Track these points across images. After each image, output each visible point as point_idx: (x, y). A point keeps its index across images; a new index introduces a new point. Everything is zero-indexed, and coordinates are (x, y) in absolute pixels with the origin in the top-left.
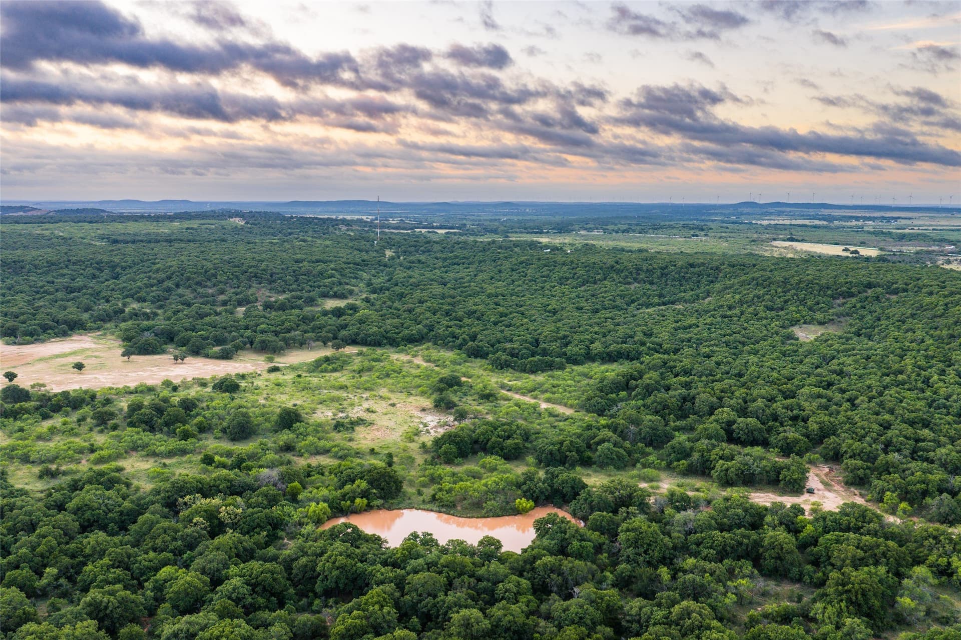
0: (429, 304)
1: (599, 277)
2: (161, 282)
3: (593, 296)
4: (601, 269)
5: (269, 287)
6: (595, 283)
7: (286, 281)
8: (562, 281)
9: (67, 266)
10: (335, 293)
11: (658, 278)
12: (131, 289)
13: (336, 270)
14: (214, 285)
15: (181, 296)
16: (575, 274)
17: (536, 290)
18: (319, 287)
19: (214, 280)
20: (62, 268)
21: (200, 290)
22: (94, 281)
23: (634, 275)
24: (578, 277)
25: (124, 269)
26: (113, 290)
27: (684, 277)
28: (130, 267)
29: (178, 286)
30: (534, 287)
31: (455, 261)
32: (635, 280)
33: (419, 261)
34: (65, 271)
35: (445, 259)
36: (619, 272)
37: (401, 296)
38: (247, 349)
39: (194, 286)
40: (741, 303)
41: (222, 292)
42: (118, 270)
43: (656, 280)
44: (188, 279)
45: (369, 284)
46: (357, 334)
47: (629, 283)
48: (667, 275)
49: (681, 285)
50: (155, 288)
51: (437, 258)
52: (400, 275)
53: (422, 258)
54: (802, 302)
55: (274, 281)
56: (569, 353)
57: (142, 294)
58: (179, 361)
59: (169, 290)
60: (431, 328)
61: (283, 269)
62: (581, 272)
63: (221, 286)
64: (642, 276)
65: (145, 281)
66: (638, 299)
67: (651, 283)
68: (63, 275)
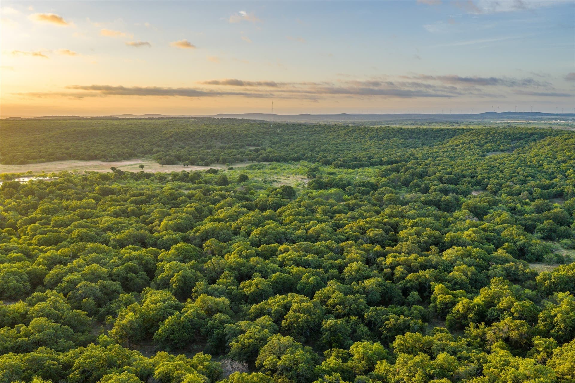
0: (302, 147)
1: (390, 136)
2: (167, 138)
3: (387, 144)
4: (392, 132)
5: (221, 141)
6: (389, 139)
7: (229, 139)
8: (371, 138)
9: (119, 133)
10: (254, 144)
11: (423, 136)
12: (153, 142)
13: (254, 134)
14: (194, 140)
15: (178, 144)
16: (378, 135)
17: (357, 142)
18: (246, 141)
19: (193, 138)
20: (116, 134)
21: (187, 142)
22: (134, 139)
23: (410, 135)
24: (380, 137)
25: (147, 134)
26: (144, 142)
27: (437, 136)
28: (150, 134)
29: (176, 141)
30: (356, 141)
31: (314, 132)
32: (410, 137)
33: (296, 132)
34: (118, 135)
35: (309, 132)
36: (402, 133)
37: (287, 145)
38: (216, 163)
39: (184, 140)
40: (463, 143)
41: (198, 143)
42: (144, 135)
43: (421, 137)
44: (181, 137)
45: (270, 141)
46: (268, 157)
47: (407, 139)
48: (427, 135)
49: (435, 140)
50: (165, 141)
51: (304, 131)
52: (285, 137)
53: (297, 131)
54: (495, 142)
55: (223, 139)
56: (371, 161)
57: (159, 143)
58: (186, 166)
59: (172, 142)
60: (304, 155)
61: (227, 133)
62: (381, 134)
63: (198, 140)
64: (414, 135)
65: (160, 138)
66: (411, 145)
67: (419, 139)
68: (119, 137)
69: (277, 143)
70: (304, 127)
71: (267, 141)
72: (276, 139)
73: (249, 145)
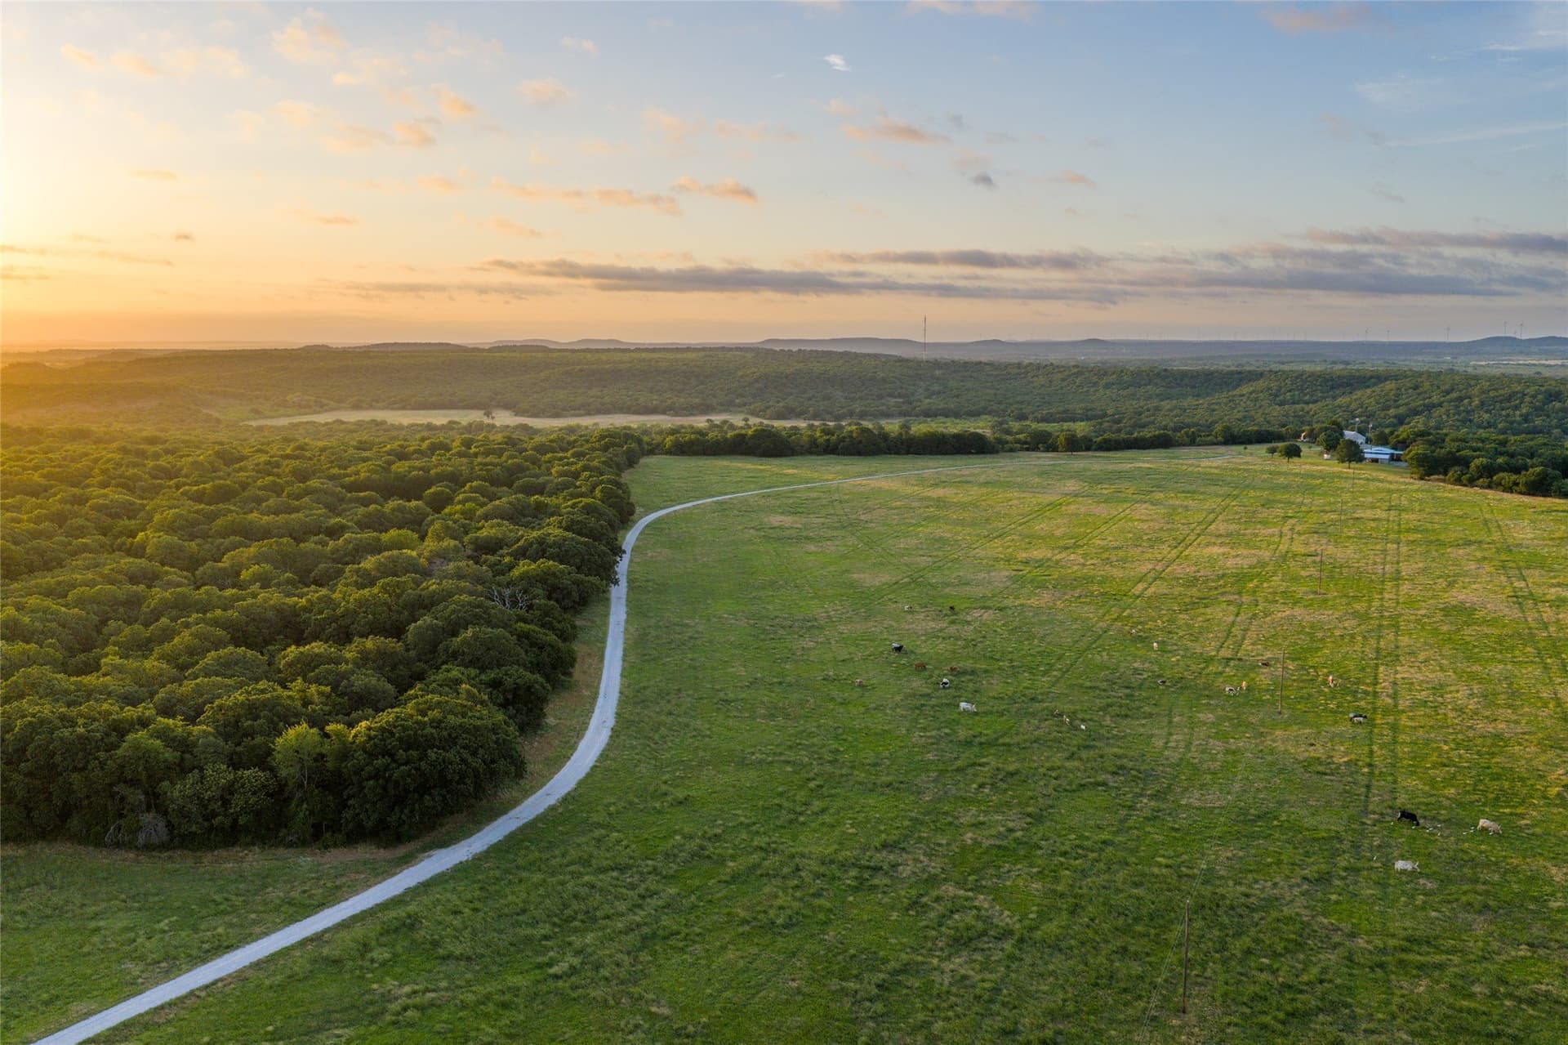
0: (983, 397)
1: (1146, 382)
2: (750, 384)
5: (841, 389)
10: (899, 394)
12: (729, 389)
13: (896, 378)
15: (772, 393)
18: (885, 389)
21: (785, 390)
24: (1127, 383)
26: (713, 390)
31: (1008, 376)
33: (971, 376)
35: (997, 375)
39: (779, 387)
44: (774, 381)
45: (927, 390)
50: (747, 388)
51: (988, 375)
55: (845, 385)
57: (740, 391)
59: (760, 389)
61: (850, 376)
65: (737, 383)
69: (939, 393)
70: (987, 368)
71: (921, 390)
72: (936, 388)
73: (891, 395)
